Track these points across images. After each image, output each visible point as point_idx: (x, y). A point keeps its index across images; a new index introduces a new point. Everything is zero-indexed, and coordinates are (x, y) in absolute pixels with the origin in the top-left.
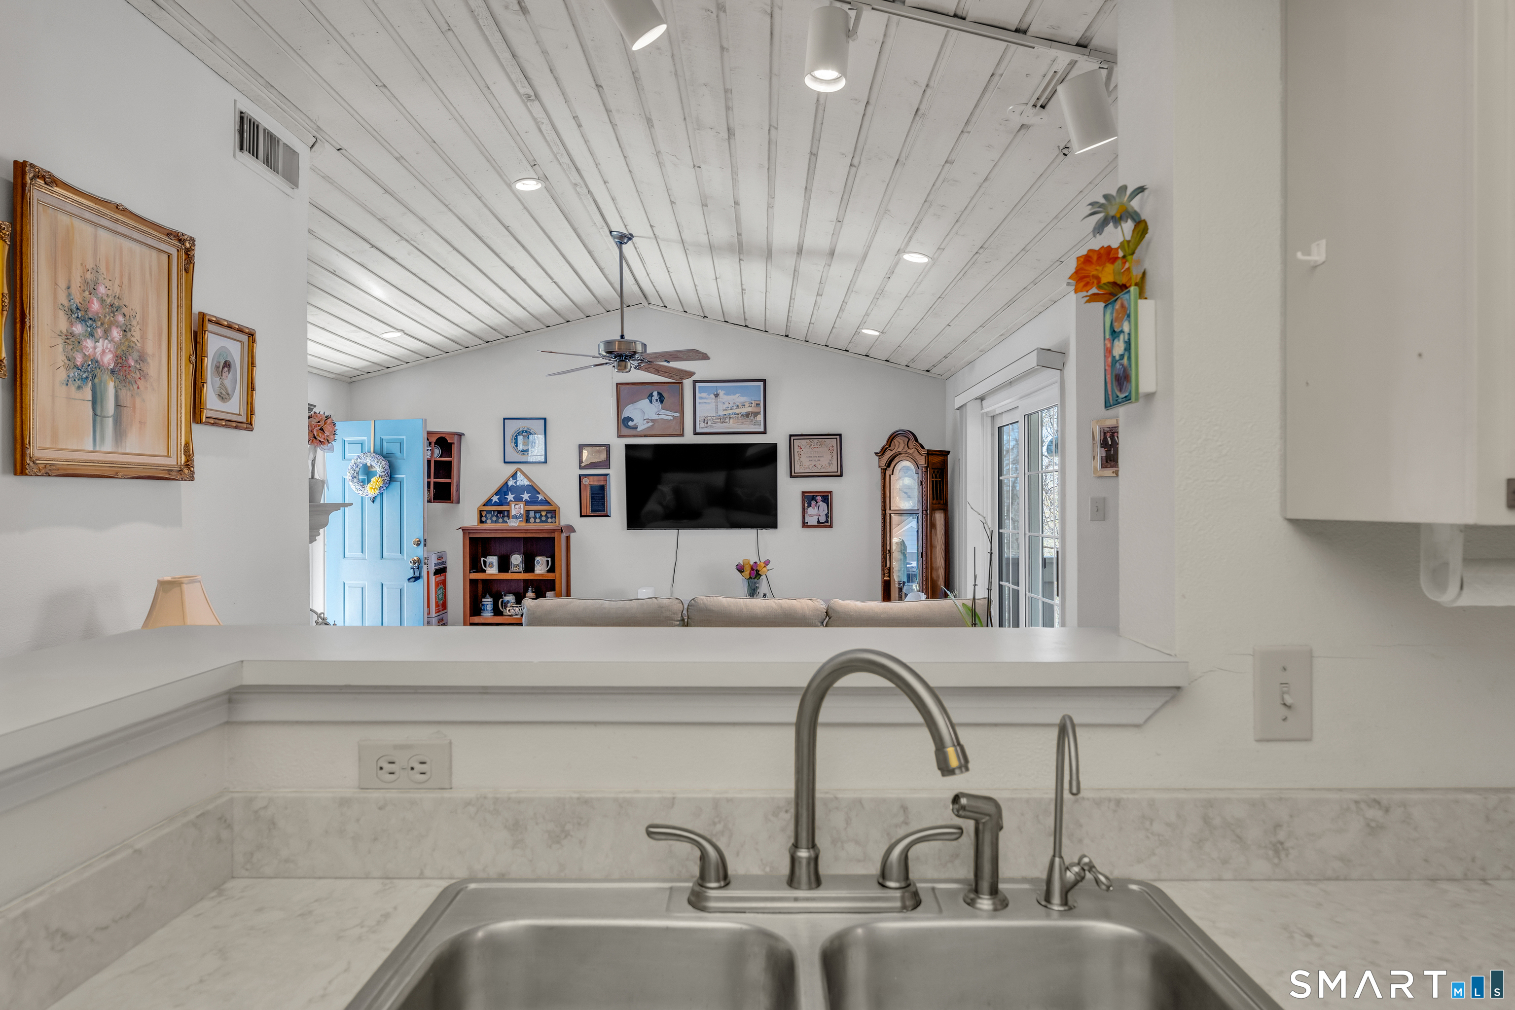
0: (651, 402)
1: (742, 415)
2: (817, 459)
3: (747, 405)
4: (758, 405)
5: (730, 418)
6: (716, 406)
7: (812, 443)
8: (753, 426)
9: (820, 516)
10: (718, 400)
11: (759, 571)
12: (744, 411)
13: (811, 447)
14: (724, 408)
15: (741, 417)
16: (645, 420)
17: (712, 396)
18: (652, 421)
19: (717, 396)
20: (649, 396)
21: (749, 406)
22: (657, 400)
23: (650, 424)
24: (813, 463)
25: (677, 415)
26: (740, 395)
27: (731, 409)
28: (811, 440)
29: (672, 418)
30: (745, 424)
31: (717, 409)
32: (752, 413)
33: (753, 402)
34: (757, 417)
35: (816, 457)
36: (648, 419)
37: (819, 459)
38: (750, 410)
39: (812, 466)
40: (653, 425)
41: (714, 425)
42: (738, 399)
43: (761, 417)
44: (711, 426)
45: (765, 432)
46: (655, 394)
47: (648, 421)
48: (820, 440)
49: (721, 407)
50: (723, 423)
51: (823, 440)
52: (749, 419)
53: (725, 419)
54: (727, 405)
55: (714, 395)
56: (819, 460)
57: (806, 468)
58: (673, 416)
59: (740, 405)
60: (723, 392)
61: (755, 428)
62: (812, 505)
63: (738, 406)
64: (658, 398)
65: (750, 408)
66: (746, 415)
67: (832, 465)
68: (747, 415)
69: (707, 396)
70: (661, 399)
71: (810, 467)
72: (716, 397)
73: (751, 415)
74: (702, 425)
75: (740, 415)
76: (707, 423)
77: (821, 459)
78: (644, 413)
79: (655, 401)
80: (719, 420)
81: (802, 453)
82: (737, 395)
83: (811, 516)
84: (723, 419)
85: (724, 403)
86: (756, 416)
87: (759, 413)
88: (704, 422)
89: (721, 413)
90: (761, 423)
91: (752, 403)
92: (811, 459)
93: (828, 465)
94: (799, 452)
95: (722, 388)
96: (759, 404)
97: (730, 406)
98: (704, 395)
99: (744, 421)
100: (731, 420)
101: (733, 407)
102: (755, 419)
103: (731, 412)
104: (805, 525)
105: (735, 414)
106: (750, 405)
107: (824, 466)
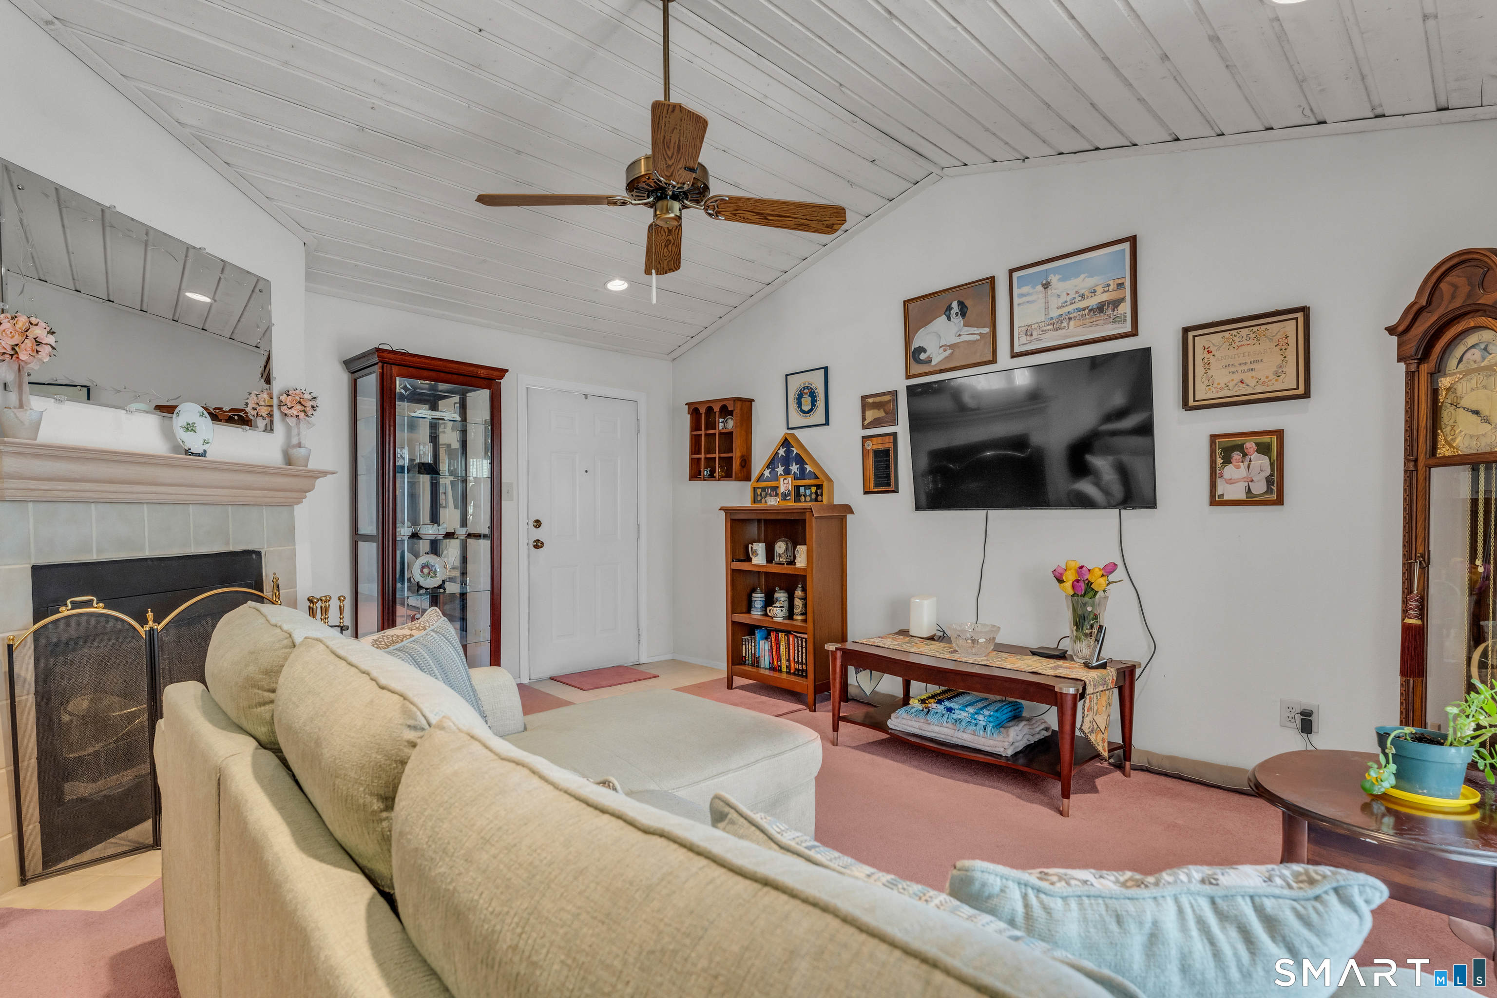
0: (949, 319)
1: (1090, 311)
2: (1246, 368)
3: (1099, 290)
4: (1120, 286)
5: (1070, 319)
6: (1046, 303)
7: (1235, 338)
8: (1110, 326)
9: (1252, 481)
10: (1050, 292)
11: (1091, 583)
12: (1093, 302)
13: (1234, 345)
14: (1060, 305)
15: (1089, 314)
16: (941, 347)
17: (1040, 288)
18: (951, 346)
19: (1046, 286)
20: (946, 311)
21: (1104, 292)
22: (957, 314)
23: (949, 352)
24: (1237, 378)
25: (986, 330)
26: (1086, 275)
27: (1071, 304)
28: (1234, 332)
29: (978, 337)
30: (1097, 325)
31: (1047, 308)
32: (1109, 302)
33: (1111, 283)
34: (1119, 308)
35: (1246, 363)
36: (946, 345)
37: (1251, 367)
38: (1105, 297)
39: (1235, 382)
40: (952, 353)
41: (1042, 337)
42: (1083, 283)
43: (1125, 308)
44: (1038, 340)
45: (1134, 333)
46: (955, 305)
47: (944, 347)
48: (1255, 329)
49: (1054, 303)
50: (1057, 330)
51: (1263, 327)
52: (1102, 314)
53: (1062, 323)
54: (1064, 298)
55: (1043, 285)
56: (1253, 370)
57: (1222, 389)
58: (980, 334)
59: (1086, 294)
60: (1058, 277)
61: (1114, 329)
62: (1233, 460)
63: (1083, 296)
64: (958, 311)
65: (1105, 294)
66: (1098, 308)
67: (1283, 376)
68: (1101, 308)
69: (1032, 291)
70: (963, 310)
71: (1231, 385)
72: (1045, 288)
73: (1108, 307)
74: (1024, 339)
75: (1087, 311)
76: (1031, 335)
77: (1256, 366)
78: (940, 337)
79: (954, 315)
80: (1051, 327)
81: (1212, 360)
82: (1082, 276)
83: (1230, 482)
84: (1056, 324)
85: (1059, 296)
86: (1117, 307)
87: (1123, 300)
88: (1026, 335)
89: (1054, 313)
90: (1125, 317)
91: (1109, 285)
92: (1233, 369)
93: (1272, 377)
94: (1206, 360)
95: (1054, 271)
96: (1123, 283)
97: (1069, 298)
98: (1025, 289)
99: (1094, 319)
100: (1072, 322)
101: (1074, 298)
102: (1115, 313)
103: (1070, 308)
104: (1216, 500)
105: (1079, 310)
106: (1106, 289)
107: (1263, 379)
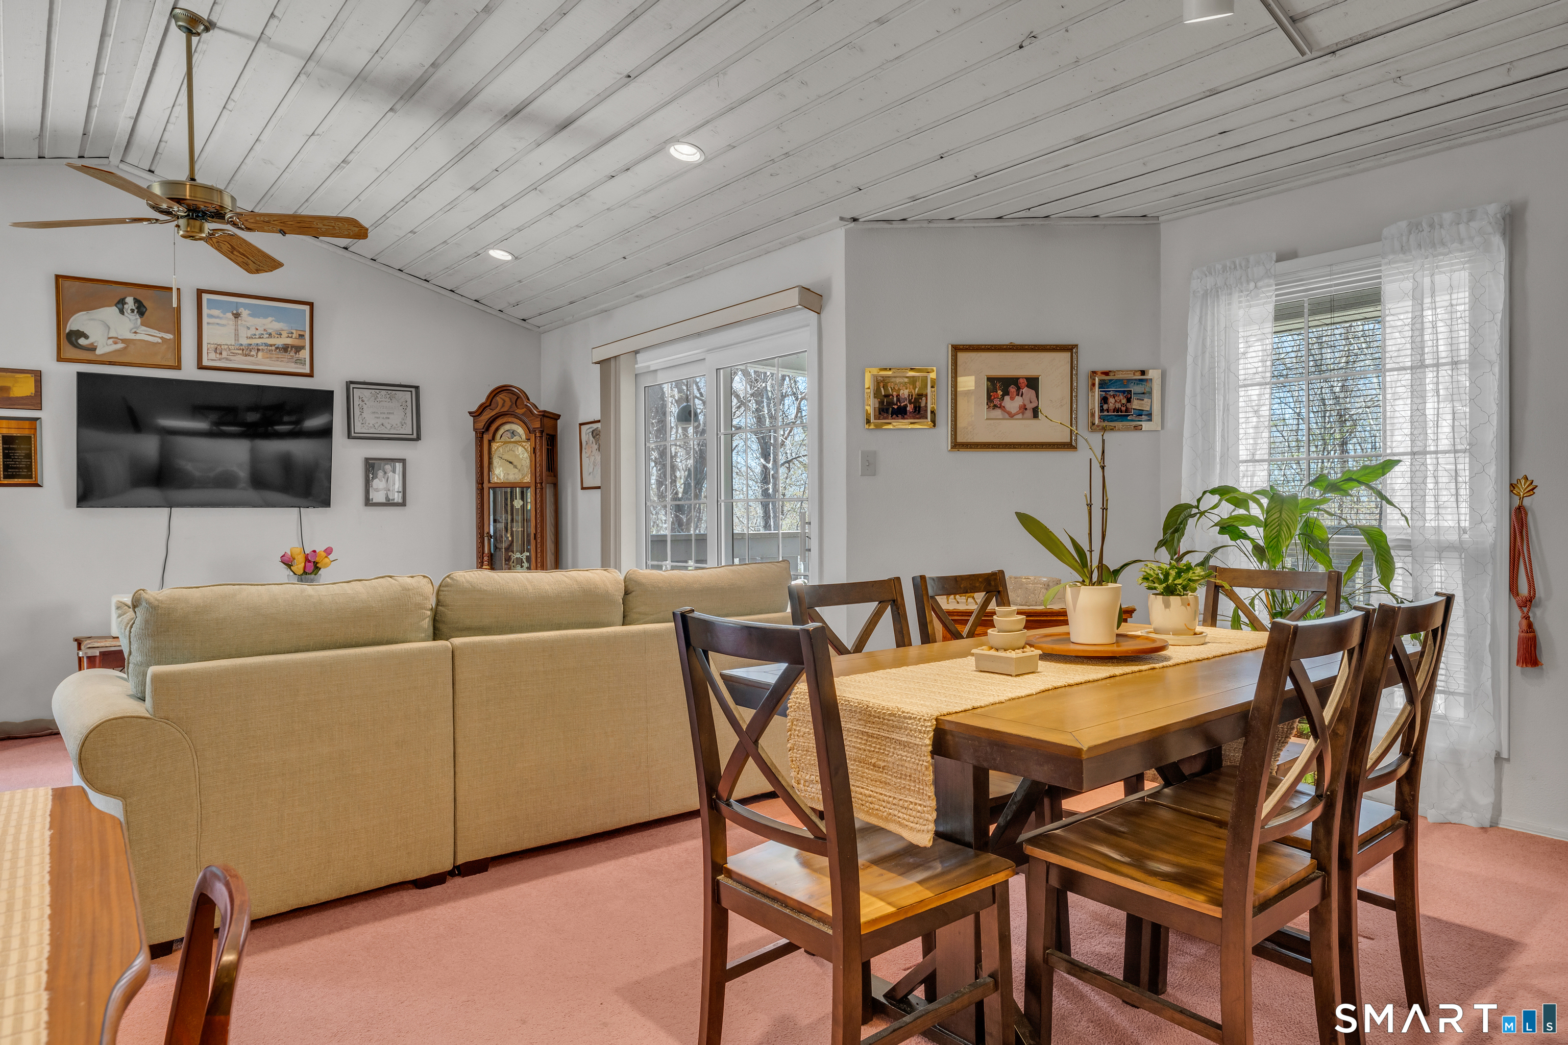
0: (122, 312)
1: (277, 348)
2: (385, 416)
3: (285, 334)
4: (302, 336)
5: (258, 350)
6: (236, 330)
7: (378, 395)
8: (293, 365)
9: (389, 490)
10: (239, 322)
11: (317, 563)
12: (280, 342)
13: (377, 400)
14: (249, 335)
15: (275, 350)
16: (109, 338)
17: (230, 315)
18: (123, 341)
19: (237, 316)
20: (118, 303)
21: (288, 337)
22: (132, 311)
23: (120, 346)
24: (380, 421)
25: (169, 336)
26: (274, 319)
27: (260, 338)
28: (378, 391)
29: (160, 341)
30: (282, 361)
31: (237, 336)
32: (292, 347)
33: (294, 332)
34: (300, 353)
35: (384, 413)
36: (117, 338)
37: (388, 416)
38: (289, 341)
39: (379, 424)
40: (125, 348)
41: (232, 358)
42: (272, 324)
43: (305, 354)
44: (227, 359)
45: (311, 375)
46: (130, 300)
47: (116, 340)
48: (389, 392)
49: (243, 333)
50: (246, 356)
51: (394, 392)
52: (286, 354)
53: (251, 351)
54: (253, 331)
55: (233, 314)
56: (388, 418)
57: (371, 427)
58: (162, 338)
59: (273, 334)
60: (247, 312)
61: (296, 368)
62: (379, 476)
63: (270, 334)
64: (134, 308)
65: (289, 339)
66: (283, 348)
67: (405, 425)
68: (285, 348)
69: (221, 315)
70: (141, 309)
71: (376, 426)
72: (235, 318)
73: (291, 349)
74: (213, 355)
75: (273, 348)
76: (221, 354)
77: (391, 416)
78: (109, 328)
79: (129, 311)
80: (240, 352)
81: (365, 407)
82: (270, 319)
83: (377, 490)
84: (247, 350)
85: (248, 328)
86: (299, 352)
87: (303, 347)
88: (216, 352)
89: (244, 341)
90: (305, 361)
91: (292, 333)
92: (377, 416)
93: (399, 425)
94: (361, 406)
95: (246, 306)
96: (303, 336)
97: (258, 333)
98: (216, 312)
99: (280, 356)
100: (260, 354)
101: (263, 334)
102: (297, 355)
103: (259, 341)
104: (368, 502)
105: (266, 345)
106: (290, 335)
107: (394, 425)
